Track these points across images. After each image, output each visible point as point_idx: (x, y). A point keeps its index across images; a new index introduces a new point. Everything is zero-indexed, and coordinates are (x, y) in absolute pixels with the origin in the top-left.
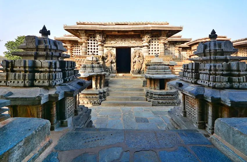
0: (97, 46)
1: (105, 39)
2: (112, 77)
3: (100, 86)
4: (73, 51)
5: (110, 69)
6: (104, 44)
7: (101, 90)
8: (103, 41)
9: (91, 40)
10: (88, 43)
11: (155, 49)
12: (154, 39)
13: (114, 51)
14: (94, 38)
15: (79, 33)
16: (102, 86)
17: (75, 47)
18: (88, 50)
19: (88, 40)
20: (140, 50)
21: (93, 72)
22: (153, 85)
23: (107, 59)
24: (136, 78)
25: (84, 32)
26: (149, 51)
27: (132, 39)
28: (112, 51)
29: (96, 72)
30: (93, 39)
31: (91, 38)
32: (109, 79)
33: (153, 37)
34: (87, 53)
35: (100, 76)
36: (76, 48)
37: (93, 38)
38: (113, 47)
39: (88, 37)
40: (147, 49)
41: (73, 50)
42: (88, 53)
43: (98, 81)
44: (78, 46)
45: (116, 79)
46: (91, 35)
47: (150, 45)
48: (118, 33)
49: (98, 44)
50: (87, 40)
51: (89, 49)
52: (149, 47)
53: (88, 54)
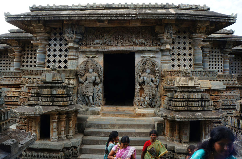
0: (66, 50)
1: (83, 37)
2: (94, 113)
3: (67, 133)
4: (23, 60)
5: (91, 98)
6: (80, 45)
7: (68, 143)
8: (77, 40)
9: (55, 40)
10: (50, 45)
11: (184, 57)
12: (182, 36)
13: (100, 60)
14: (61, 34)
15: (34, 27)
16: (71, 132)
17: (28, 51)
18: (48, 58)
19: (50, 40)
20: (154, 59)
21: (53, 105)
22: (176, 134)
23: (84, 75)
24: (144, 115)
25: (41, 25)
26: (173, 60)
27: (138, 36)
28: (95, 59)
29: (59, 106)
30: (58, 37)
31: (55, 34)
32: (87, 118)
33: (179, 32)
34: (45, 63)
35: (65, 114)
36: (30, 53)
37: (58, 35)
38: (98, 52)
39: (49, 33)
40: (169, 57)
41: (24, 58)
42: (47, 64)
43: (63, 124)
44: (33, 50)
45: (102, 117)
46: (55, 29)
47: (173, 48)
48: (108, 23)
49: (68, 46)
50: (47, 38)
51: (49, 56)
52: (171, 53)
53: (48, 67)
